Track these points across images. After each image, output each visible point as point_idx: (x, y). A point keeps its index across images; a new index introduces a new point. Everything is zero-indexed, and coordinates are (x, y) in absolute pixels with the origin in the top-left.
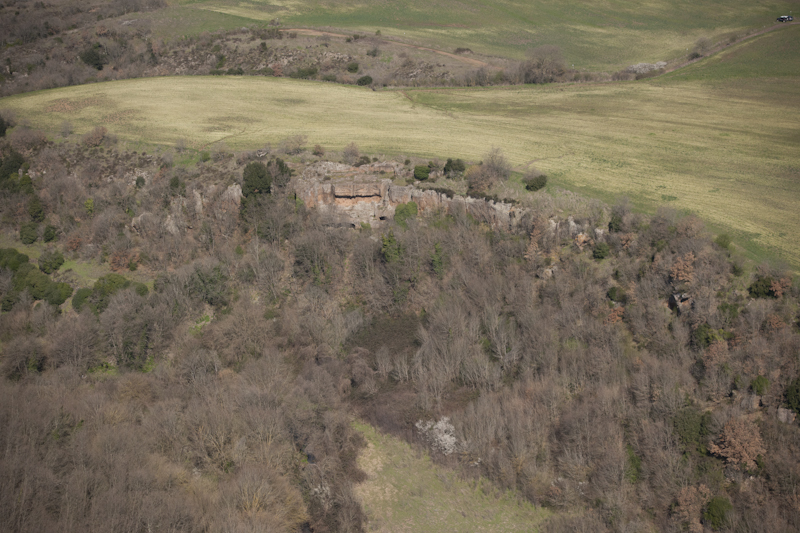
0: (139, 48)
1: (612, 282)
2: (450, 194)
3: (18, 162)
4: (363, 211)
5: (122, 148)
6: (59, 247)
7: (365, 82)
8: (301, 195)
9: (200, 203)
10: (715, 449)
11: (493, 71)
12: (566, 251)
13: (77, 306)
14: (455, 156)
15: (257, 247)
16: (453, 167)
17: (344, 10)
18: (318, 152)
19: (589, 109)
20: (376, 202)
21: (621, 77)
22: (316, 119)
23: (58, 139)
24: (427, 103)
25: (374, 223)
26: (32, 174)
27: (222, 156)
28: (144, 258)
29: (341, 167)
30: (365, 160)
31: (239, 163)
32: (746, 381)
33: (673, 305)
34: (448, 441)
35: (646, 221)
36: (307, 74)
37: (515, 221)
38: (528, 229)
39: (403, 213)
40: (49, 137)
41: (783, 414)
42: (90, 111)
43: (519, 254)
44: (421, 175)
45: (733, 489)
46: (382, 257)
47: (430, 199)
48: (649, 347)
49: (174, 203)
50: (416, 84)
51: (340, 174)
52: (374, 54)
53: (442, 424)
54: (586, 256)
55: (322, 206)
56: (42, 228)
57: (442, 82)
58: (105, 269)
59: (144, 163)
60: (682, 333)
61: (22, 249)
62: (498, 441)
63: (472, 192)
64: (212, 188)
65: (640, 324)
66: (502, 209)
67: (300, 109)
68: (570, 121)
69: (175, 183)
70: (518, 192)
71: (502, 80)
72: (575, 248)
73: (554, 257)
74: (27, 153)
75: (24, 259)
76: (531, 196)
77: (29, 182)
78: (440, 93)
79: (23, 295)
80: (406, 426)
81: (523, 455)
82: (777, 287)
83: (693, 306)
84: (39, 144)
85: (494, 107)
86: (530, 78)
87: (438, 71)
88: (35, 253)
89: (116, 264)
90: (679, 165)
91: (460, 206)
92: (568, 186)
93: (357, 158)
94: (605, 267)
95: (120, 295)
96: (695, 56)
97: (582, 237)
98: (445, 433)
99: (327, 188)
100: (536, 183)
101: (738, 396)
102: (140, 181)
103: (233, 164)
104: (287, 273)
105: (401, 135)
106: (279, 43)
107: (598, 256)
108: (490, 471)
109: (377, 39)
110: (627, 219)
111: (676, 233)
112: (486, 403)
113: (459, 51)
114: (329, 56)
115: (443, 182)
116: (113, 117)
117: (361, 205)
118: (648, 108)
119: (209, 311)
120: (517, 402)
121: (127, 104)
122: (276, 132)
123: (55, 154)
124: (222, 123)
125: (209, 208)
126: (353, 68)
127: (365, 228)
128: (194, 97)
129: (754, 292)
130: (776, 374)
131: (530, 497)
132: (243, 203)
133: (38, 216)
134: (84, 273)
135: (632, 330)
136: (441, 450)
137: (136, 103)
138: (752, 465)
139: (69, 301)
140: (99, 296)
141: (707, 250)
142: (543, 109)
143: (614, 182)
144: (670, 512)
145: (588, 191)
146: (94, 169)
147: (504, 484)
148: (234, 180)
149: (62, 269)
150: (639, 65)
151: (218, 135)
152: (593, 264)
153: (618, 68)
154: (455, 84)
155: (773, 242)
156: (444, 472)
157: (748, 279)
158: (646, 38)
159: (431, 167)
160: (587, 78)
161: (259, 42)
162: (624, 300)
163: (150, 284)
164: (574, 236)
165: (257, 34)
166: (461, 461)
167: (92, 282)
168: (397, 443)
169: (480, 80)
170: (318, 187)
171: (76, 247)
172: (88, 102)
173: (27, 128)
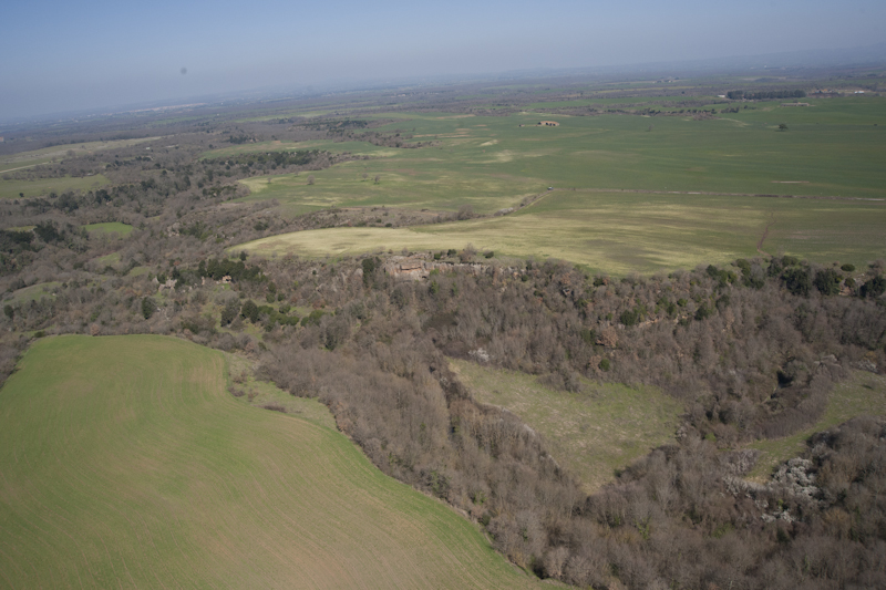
0: (278, 222)
1: (534, 289)
2: (452, 264)
3: (258, 270)
4: (415, 274)
5: (301, 260)
6: (286, 302)
7: (388, 226)
8: (387, 270)
9: (345, 278)
10: (599, 342)
11: (443, 217)
12: (509, 280)
13: (303, 324)
14: (451, 248)
15: (374, 294)
16: (451, 253)
17: (361, 199)
18: (390, 252)
19: (493, 227)
20: (420, 271)
21: (498, 214)
22: (380, 241)
23: (271, 259)
24: (423, 231)
25: (420, 279)
26: (265, 274)
27: (347, 258)
28: (327, 303)
29: (402, 258)
30: (411, 254)
31: (357, 260)
32: (604, 316)
33: (562, 293)
34: (485, 356)
35: (541, 264)
36: (363, 224)
37: (484, 271)
38: (492, 273)
39: (432, 273)
40: (267, 258)
41: (620, 326)
42: (278, 247)
43: (490, 283)
44: (437, 257)
45: (608, 356)
46: (431, 290)
47: (443, 266)
48: (557, 311)
49: (333, 279)
50: (412, 225)
51: (401, 261)
52: (386, 215)
53: (480, 351)
54: (519, 281)
55: (396, 275)
56: (277, 295)
57: (422, 223)
58: (311, 309)
59: (313, 265)
60: (571, 304)
61: (269, 305)
62: (506, 354)
63: (462, 261)
64: (349, 271)
65: (551, 303)
66: (477, 267)
67: (370, 238)
68: (488, 232)
69: (332, 270)
70: (483, 260)
71: (448, 220)
72: (513, 278)
73: (504, 283)
74: (260, 266)
75: (271, 309)
76: (489, 260)
77: (264, 277)
78: (424, 227)
79: (277, 323)
80: (464, 354)
81: (519, 357)
82: (605, 281)
83: (573, 293)
84: (264, 262)
85: (452, 230)
86: (460, 218)
87: (418, 219)
88: (276, 306)
89: (315, 306)
90: (544, 243)
91: (458, 268)
92: (503, 255)
93: (407, 253)
94: (528, 284)
95: (324, 317)
96: (522, 205)
97: (516, 274)
98: (482, 353)
99: (398, 267)
100: (489, 255)
101: (601, 322)
102: (314, 273)
103: (354, 261)
104: (388, 303)
105: (421, 243)
106: (342, 214)
107: (523, 280)
108: (507, 365)
109: (383, 209)
110: (533, 264)
111: (557, 267)
112: (496, 340)
113: (423, 210)
114: (366, 218)
115: (448, 259)
116: (291, 248)
117: (413, 273)
118: (517, 224)
119: (359, 322)
120: (508, 338)
121: (293, 242)
122: (365, 247)
123: (272, 264)
124: (340, 246)
125: (349, 280)
126: (379, 221)
127: (417, 281)
128: (321, 237)
129: (596, 284)
130: (614, 312)
131: (527, 372)
132: (364, 276)
133: (272, 290)
134: (303, 311)
135: (548, 306)
136: (483, 360)
137: (298, 242)
138: (614, 346)
139: (299, 323)
140: (314, 319)
141: (572, 272)
142: (474, 229)
143: (521, 252)
144: (586, 367)
145: (511, 256)
146: (292, 270)
147: (514, 369)
148: (357, 267)
149: (291, 311)
150: (502, 210)
151: (340, 251)
152: (522, 283)
153: (495, 211)
154: (428, 223)
155: (595, 266)
156: (487, 369)
157: (592, 280)
158: (499, 200)
159: (442, 254)
160: (484, 216)
161: (332, 215)
162: (541, 295)
163: (333, 312)
164: (512, 274)
165: (329, 212)
166: (495, 363)
167: (308, 315)
168: (461, 361)
169: (439, 221)
170: (394, 267)
171: (294, 302)
172: (276, 243)
173: (255, 256)
